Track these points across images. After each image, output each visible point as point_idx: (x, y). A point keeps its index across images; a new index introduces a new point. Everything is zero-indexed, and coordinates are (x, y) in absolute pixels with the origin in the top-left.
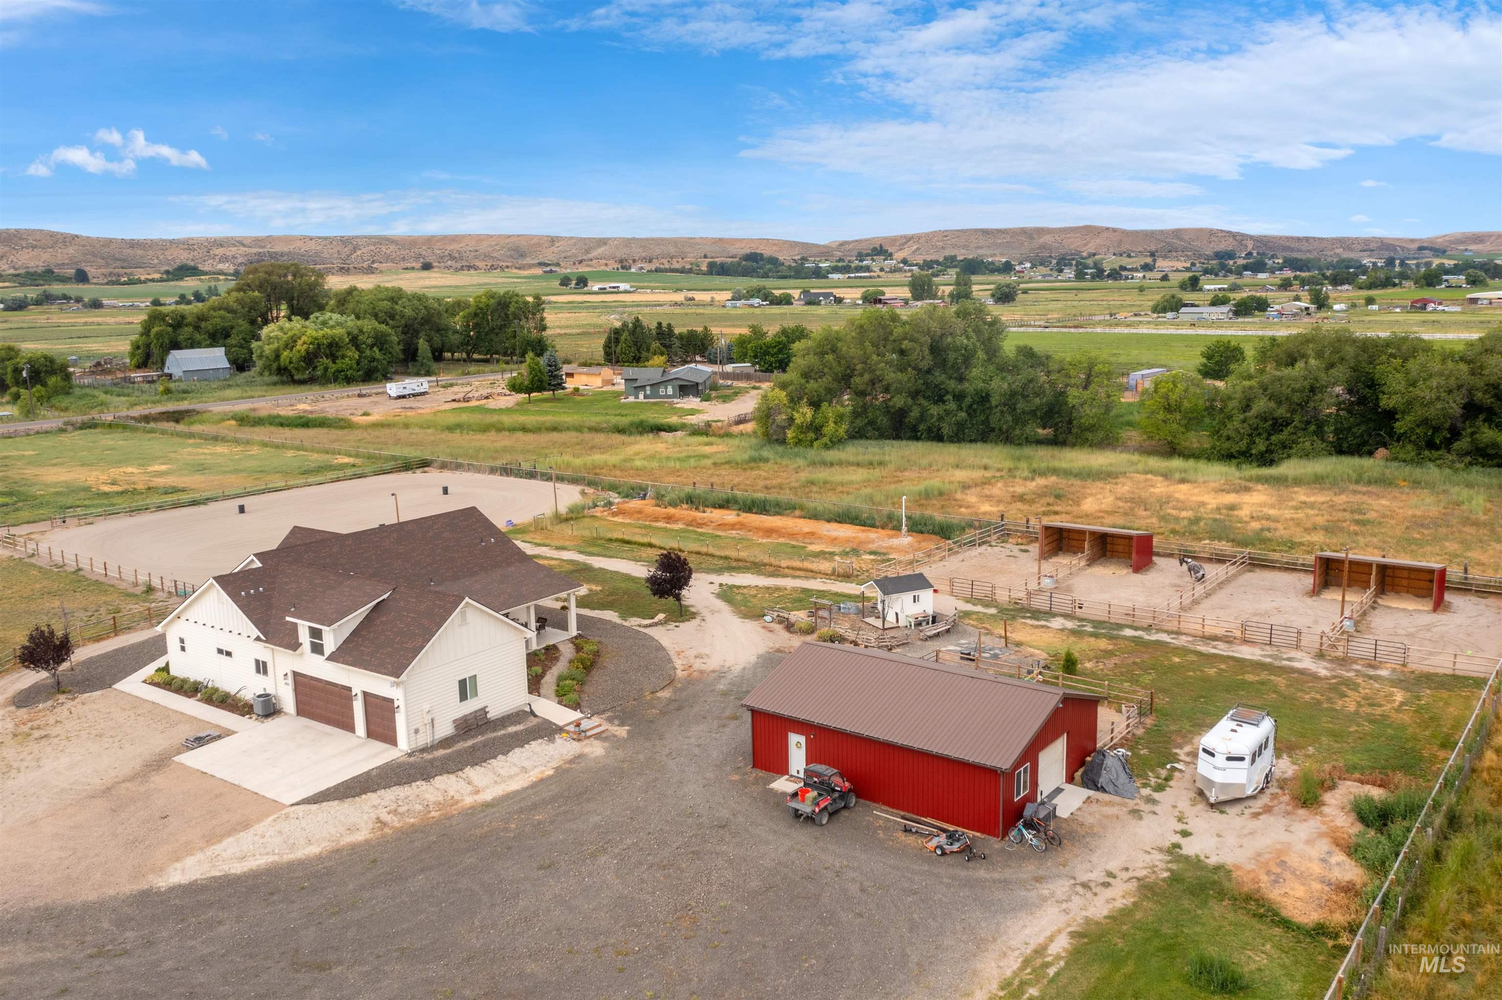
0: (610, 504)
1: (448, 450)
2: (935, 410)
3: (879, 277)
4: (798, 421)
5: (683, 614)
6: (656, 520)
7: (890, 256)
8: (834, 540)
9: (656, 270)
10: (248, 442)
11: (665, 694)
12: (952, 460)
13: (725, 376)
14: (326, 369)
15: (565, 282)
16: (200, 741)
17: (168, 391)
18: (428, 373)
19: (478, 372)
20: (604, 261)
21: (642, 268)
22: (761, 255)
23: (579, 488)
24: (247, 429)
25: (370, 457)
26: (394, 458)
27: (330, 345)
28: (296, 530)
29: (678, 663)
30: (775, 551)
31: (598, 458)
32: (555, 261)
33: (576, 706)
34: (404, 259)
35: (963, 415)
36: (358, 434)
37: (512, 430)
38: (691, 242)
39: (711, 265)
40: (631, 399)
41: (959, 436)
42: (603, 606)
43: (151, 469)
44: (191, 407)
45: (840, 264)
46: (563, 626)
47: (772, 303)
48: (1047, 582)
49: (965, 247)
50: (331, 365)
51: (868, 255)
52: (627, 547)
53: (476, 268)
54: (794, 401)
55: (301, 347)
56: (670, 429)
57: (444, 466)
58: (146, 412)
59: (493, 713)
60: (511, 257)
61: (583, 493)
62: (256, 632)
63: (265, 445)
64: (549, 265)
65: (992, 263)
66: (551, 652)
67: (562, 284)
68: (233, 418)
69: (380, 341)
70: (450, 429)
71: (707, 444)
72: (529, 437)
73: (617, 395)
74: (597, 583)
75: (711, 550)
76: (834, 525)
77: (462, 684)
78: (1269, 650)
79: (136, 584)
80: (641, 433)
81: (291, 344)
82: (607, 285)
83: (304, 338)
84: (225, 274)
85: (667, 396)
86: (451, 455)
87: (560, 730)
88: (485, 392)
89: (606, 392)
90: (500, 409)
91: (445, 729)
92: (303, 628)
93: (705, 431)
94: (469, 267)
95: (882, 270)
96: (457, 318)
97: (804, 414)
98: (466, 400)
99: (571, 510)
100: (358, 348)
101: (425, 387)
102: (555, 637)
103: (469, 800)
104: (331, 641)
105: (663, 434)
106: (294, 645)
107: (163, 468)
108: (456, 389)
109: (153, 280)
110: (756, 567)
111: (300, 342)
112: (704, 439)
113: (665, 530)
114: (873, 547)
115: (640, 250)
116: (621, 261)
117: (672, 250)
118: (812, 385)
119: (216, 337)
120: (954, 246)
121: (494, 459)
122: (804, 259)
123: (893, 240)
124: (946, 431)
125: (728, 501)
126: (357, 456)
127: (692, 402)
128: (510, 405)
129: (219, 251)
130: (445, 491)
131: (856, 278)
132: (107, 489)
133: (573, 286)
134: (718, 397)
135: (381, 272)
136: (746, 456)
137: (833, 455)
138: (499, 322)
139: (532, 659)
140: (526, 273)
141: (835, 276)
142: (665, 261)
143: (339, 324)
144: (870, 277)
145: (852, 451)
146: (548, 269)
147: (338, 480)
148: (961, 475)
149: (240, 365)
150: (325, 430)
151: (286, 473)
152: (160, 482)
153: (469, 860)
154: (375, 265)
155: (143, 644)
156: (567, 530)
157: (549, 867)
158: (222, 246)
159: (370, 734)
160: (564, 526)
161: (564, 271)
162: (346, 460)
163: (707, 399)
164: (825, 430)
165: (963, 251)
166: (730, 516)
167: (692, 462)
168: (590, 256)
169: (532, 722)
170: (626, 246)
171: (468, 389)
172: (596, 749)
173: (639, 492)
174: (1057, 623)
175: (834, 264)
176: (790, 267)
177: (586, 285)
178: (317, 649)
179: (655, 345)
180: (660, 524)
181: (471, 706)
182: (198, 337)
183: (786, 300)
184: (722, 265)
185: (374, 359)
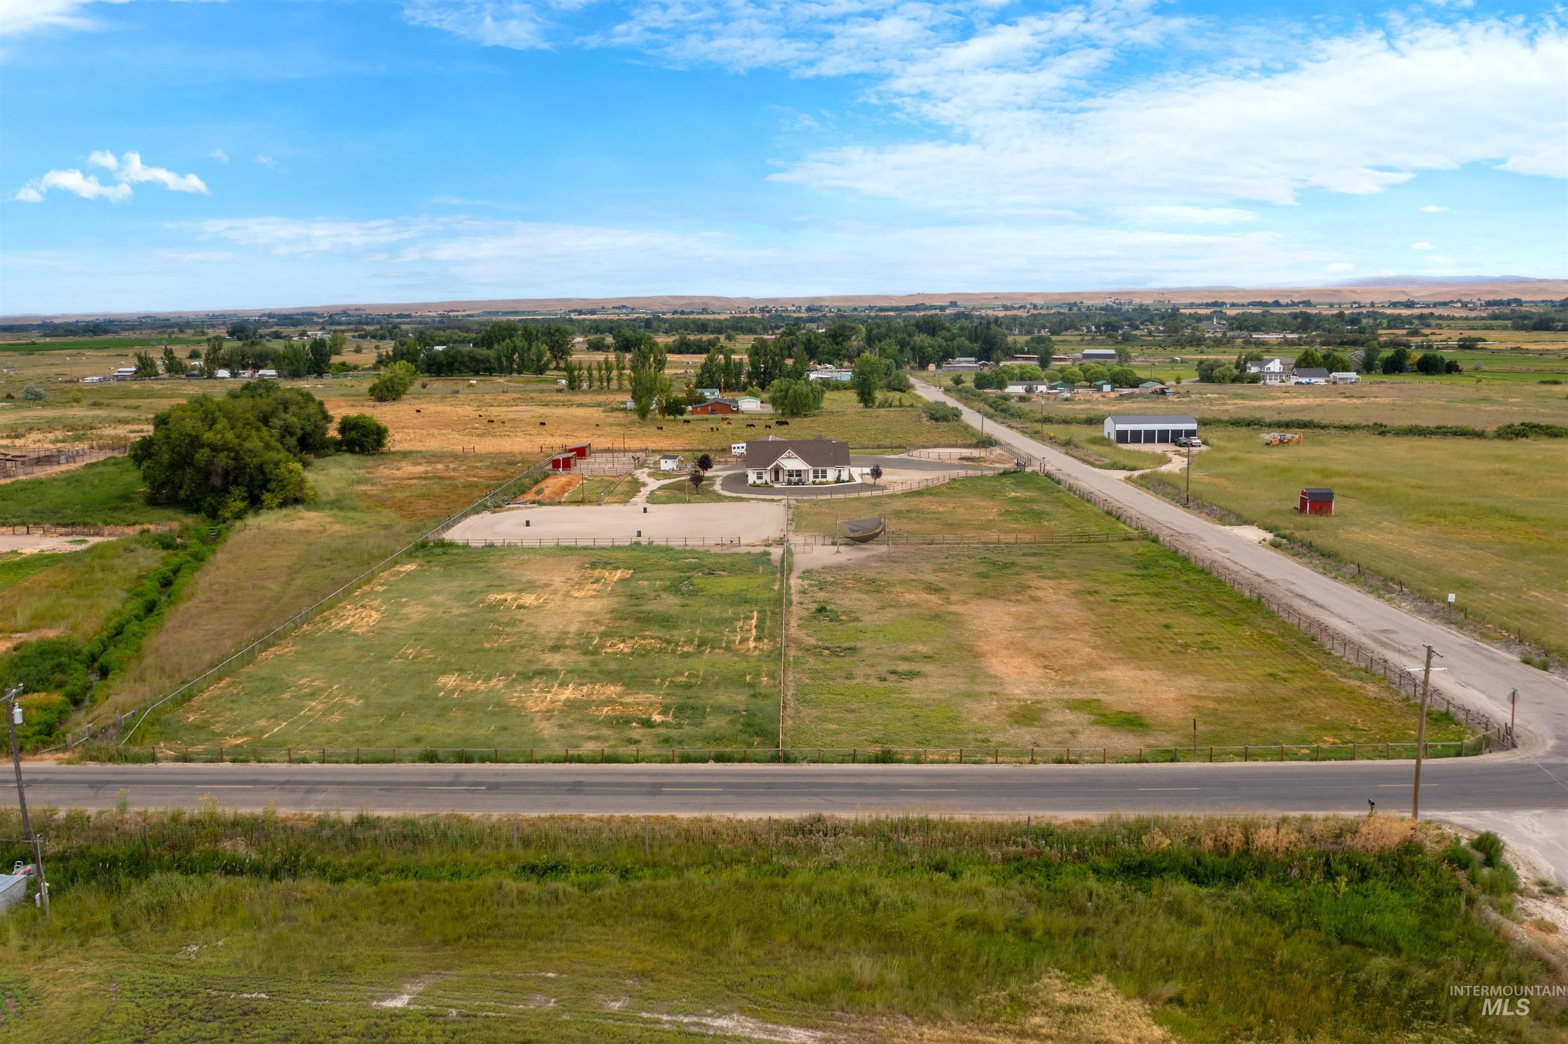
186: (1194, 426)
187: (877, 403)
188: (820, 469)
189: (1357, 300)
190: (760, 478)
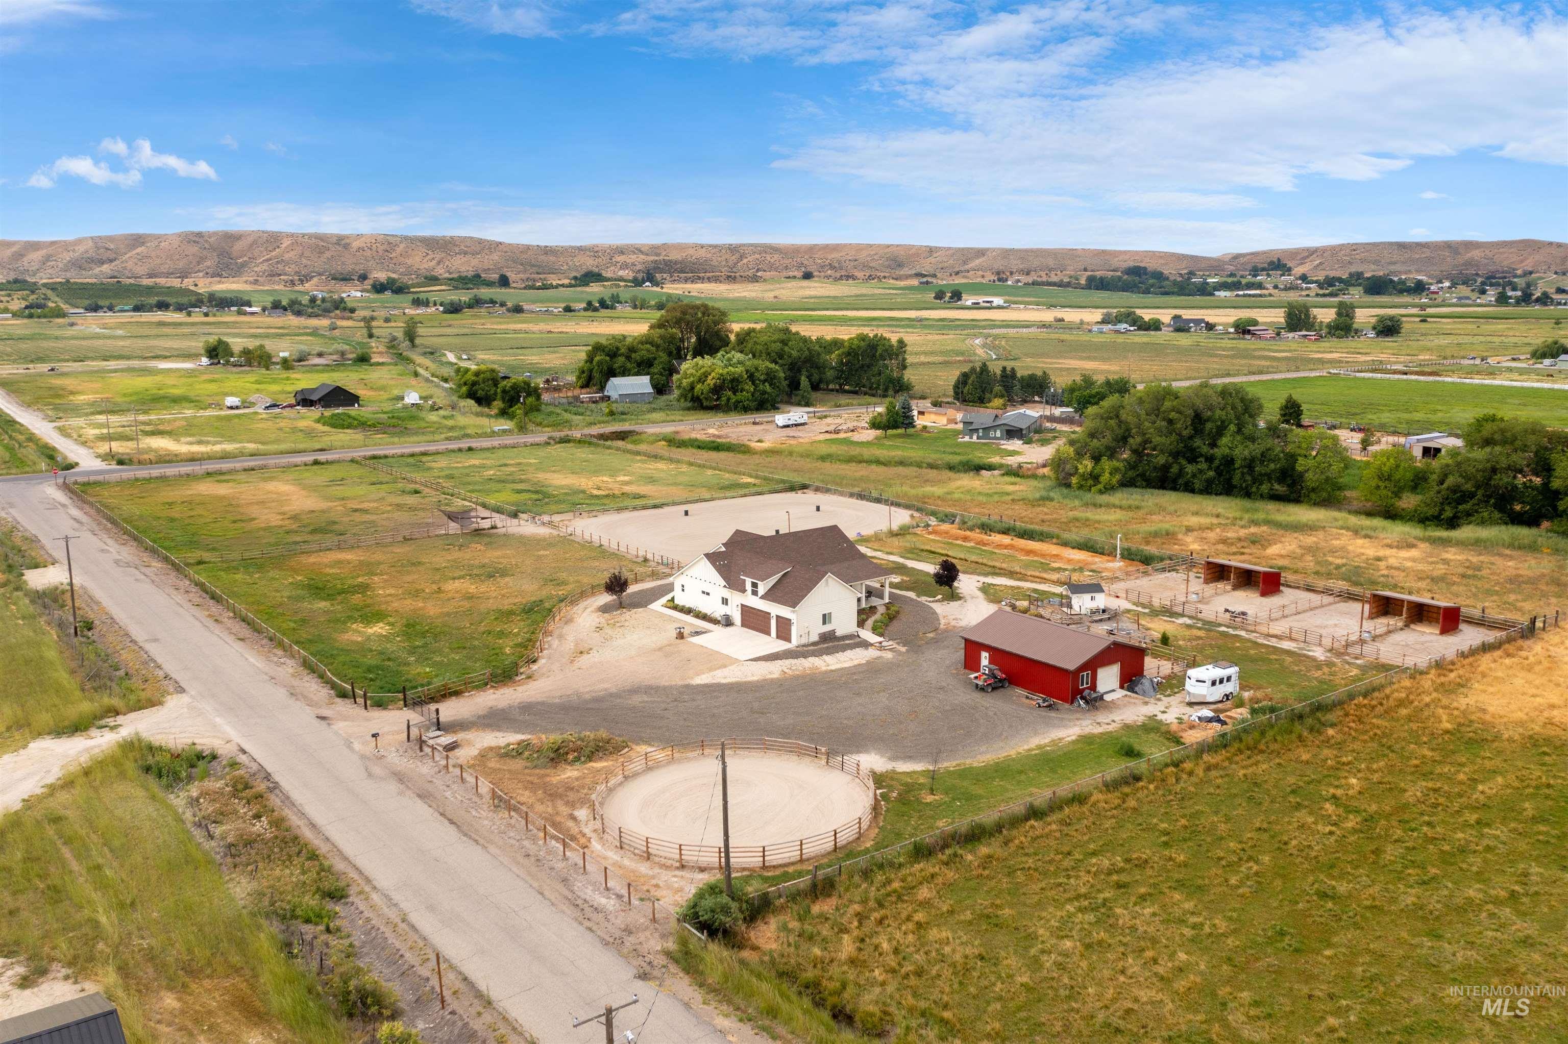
0: (928, 525)
1: (821, 477)
2: (1190, 469)
3: (1270, 295)
4: (1081, 471)
5: (954, 596)
6: (957, 539)
7: (1288, 270)
8: (1069, 561)
9: (1033, 284)
10: (678, 461)
11: (931, 635)
12: (1194, 508)
13: (1052, 419)
14: (728, 399)
15: (939, 296)
16: (697, 633)
17: (612, 413)
18: (807, 405)
19: (848, 405)
20: (981, 273)
21: (1018, 281)
22: (1145, 268)
23: (910, 512)
24: (674, 449)
25: (765, 479)
26: (783, 481)
27: (733, 380)
28: (738, 532)
29: (943, 621)
30: (1027, 565)
31: (928, 489)
32: (932, 272)
33: (881, 635)
34: (786, 268)
35: (1211, 474)
36: (756, 459)
37: (869, 462)
38: (1072, 254)
39: (1090, 279)
40: (967, 439)
41: (1208, 490)
42: (908, 589)
43: (618, 479)
44: (632, 428)
45: (1230, 280)
46: (881, 597)
47: (1140, 329)
48: (1193, 597)
49: (1376, 262)
50: (732, 396)
51: (1263, 269)
52: (932, 556)
53: (854, 278)
54: (1080, 455)
55: (710, 381)
56: (990, 468)
57: (817, 489)
58: (602, 431)
59: (839, 633)
60: (889, 267)
61: (912, 516)
62: (723, 583)
63: (691, 464)
64: (925, 276)
65: (1402, 282)
66: (873, 609)
67: (936, 298)
68: (664, 439)
69: (770, 378)
70: (823, 458)
71: (1012, 484)
72: (881, 469)
73: (956, 433)
74: (907, 576)
75: (985, 561)
76: (1076, 551)
77: (824, 616)
78: (1302, 645)
79: (637, 556)
80: (966, 471)
81: (702, 379)
82: (981, 299)
83: (713, 374)
84: (625, 281)
85: (996, 438)
86: (823, 481)
87: (872, 645)
88: (851, 425)
89: (947, 430)
90: (862, 443)
91: (815, 638)
92: (748, 582)
93: (1015, 472)
94: (848, 277)
95: (1276, 287)
96: (833, 356)
97: (1087, 465)
98: (837, 432)
99: (901, 529)
100: (753, 383)
101: (805, 418)
102: (875, 601)
103: (824, 668)
104: (762, 589)
105: (984, 472)
106: (744, 591)
107: (627, 478)
108: (829, 420)
109: (563, 286)
110: (1011, 574)
111: (710, 377)
112: (1013, 479)
113: (961, 546)
114: (1093, 567)
115: (1019, 262)
116: (998, 273)
117: (1051, 263)
118: (1095, 443)
119: (643, 367)
120: (1362, 261)
121: (853, 486)
122: (1192, 273)
123: (1294, 254)
124: (1197, 485)
125: (1009, 530)
126: (757, 477)
127: (1016, 444)
128: (870, 438)
129: (620, 259)
130: (818, 509)
131: (1244, 295)
132: (595, 492)
133: (947, 299)
134: (1038, 441)
135: (765, 280)
136: (1037, 495)
137: (1105, 498)
138: (868, 361)
139: (860, 612)
140: (902, 284)
141: (1222, 294)
142: (1043, 274)
143: (740, 362)
144: (1260, 296)
145: (1120, 497)
146: (925, 280)
147: (745, 496)
148: (1194, 521)
149: (660, 389)
150: (731, 454)
151: (709, 488)
152: (627, 489)
153: (823, 688)
154: (759, 274)
155: (652, 589)
156: (895, 541)
157: (859, 694)
158: (622, 253)
159: (778, 637)
160: (895, 539)
161: (940, 282)
162: (749, 480)
163: (1029, 442)
164: (1102, 479)
165: (1373, 267)
166: (1006, 540)
167: (996, 498)
168: (967, 267)
169: (858, 640)
170: (1005, 257)
171: (839, 421)
172: (889, 655)
173: (949, 518)
174: (1181, 621)
175: (1224, 279)
176: (1175, 283)
177: (960, 299)
178: (755, 593)
179: (998, 388)
180: (959, 542)
181: (827, 628)
182: (629, 365)
183: (1155, 326)
184: (1102, 279)
185: (764, 392)
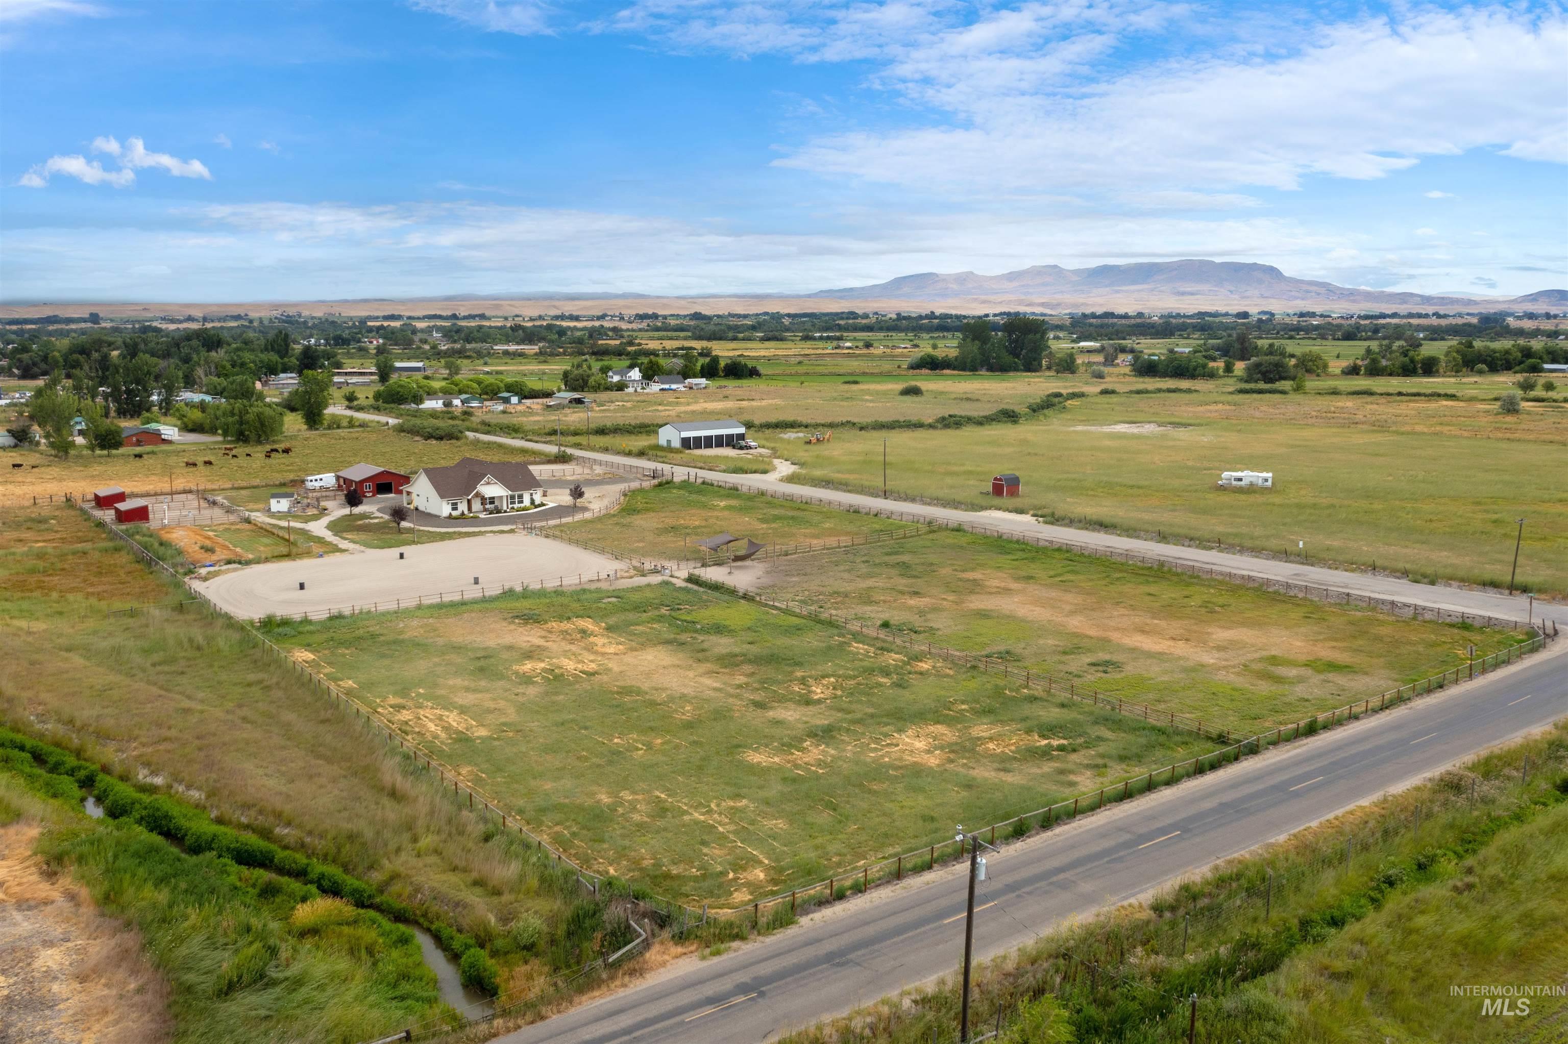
186: (742, 430)
187: (326, 423)
188: (516, 493)
189: (518, 313)
190: (455, 509)
